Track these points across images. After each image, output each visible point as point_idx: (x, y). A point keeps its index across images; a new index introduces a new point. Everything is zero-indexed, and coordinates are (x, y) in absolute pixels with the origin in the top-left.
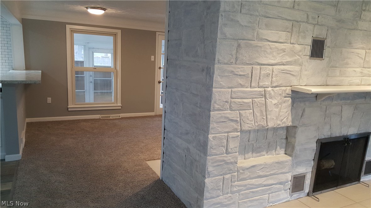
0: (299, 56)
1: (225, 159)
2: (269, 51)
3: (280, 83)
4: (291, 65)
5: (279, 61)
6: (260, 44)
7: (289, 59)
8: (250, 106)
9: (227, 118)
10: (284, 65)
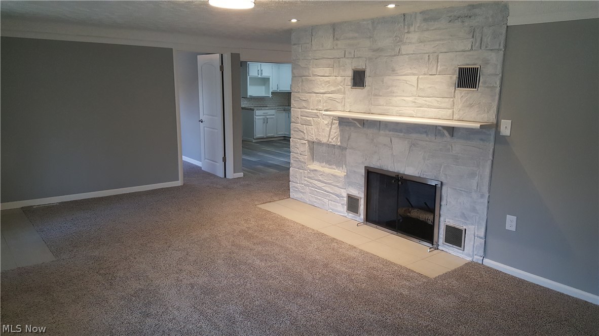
0: (341, 86)
1: (299, 157)
2: (319, 83)
3: (329, 107)
4: (337, 93)
5: (326, 91)
6: (313, 78)
7: (333, 89)
8: (311, 123)
9: (298, 128)
10: (329, 93)
